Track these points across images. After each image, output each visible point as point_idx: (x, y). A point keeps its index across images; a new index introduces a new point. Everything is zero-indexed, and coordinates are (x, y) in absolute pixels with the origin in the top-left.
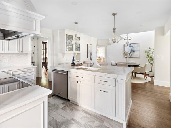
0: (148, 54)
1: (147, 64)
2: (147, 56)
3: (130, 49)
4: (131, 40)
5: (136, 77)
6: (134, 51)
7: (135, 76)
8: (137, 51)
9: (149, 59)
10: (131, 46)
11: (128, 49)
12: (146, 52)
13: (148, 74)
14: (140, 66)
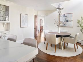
0: (81, 24)
1: (78, 34)
2: (79, 26)
3: (64, 19)
4: (62, 9)
5: (68, 48)
6: (68, 21)
7: (67, 46)
8: (70, 21)
9: (81, 28)
10: (65, 16)
11: (62, 19)
12: (79, 22)
13: (80, 43)
14: (71, 36)
